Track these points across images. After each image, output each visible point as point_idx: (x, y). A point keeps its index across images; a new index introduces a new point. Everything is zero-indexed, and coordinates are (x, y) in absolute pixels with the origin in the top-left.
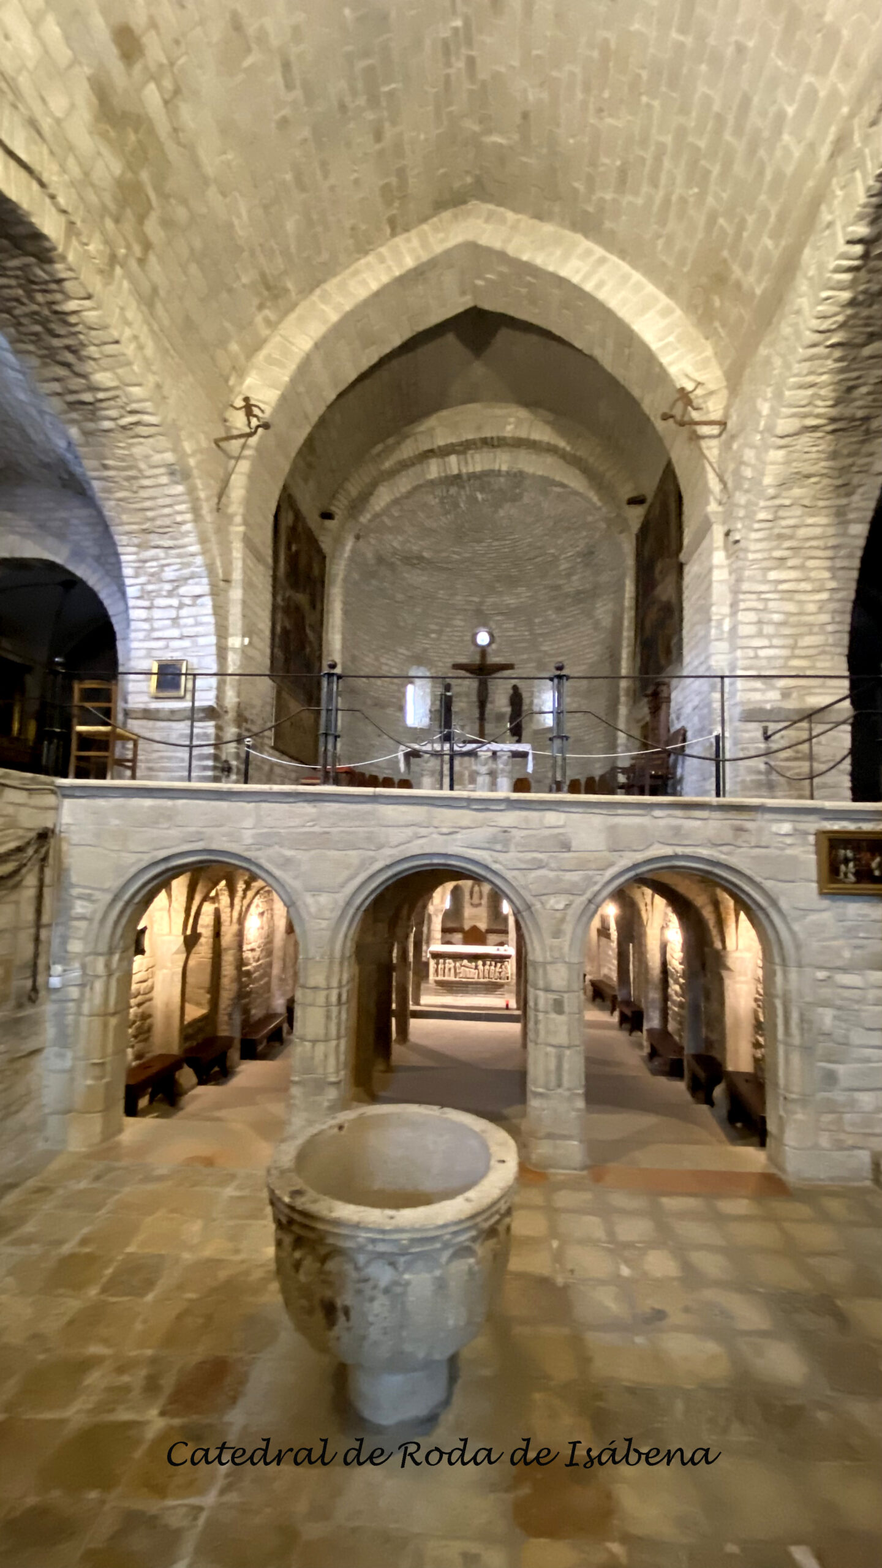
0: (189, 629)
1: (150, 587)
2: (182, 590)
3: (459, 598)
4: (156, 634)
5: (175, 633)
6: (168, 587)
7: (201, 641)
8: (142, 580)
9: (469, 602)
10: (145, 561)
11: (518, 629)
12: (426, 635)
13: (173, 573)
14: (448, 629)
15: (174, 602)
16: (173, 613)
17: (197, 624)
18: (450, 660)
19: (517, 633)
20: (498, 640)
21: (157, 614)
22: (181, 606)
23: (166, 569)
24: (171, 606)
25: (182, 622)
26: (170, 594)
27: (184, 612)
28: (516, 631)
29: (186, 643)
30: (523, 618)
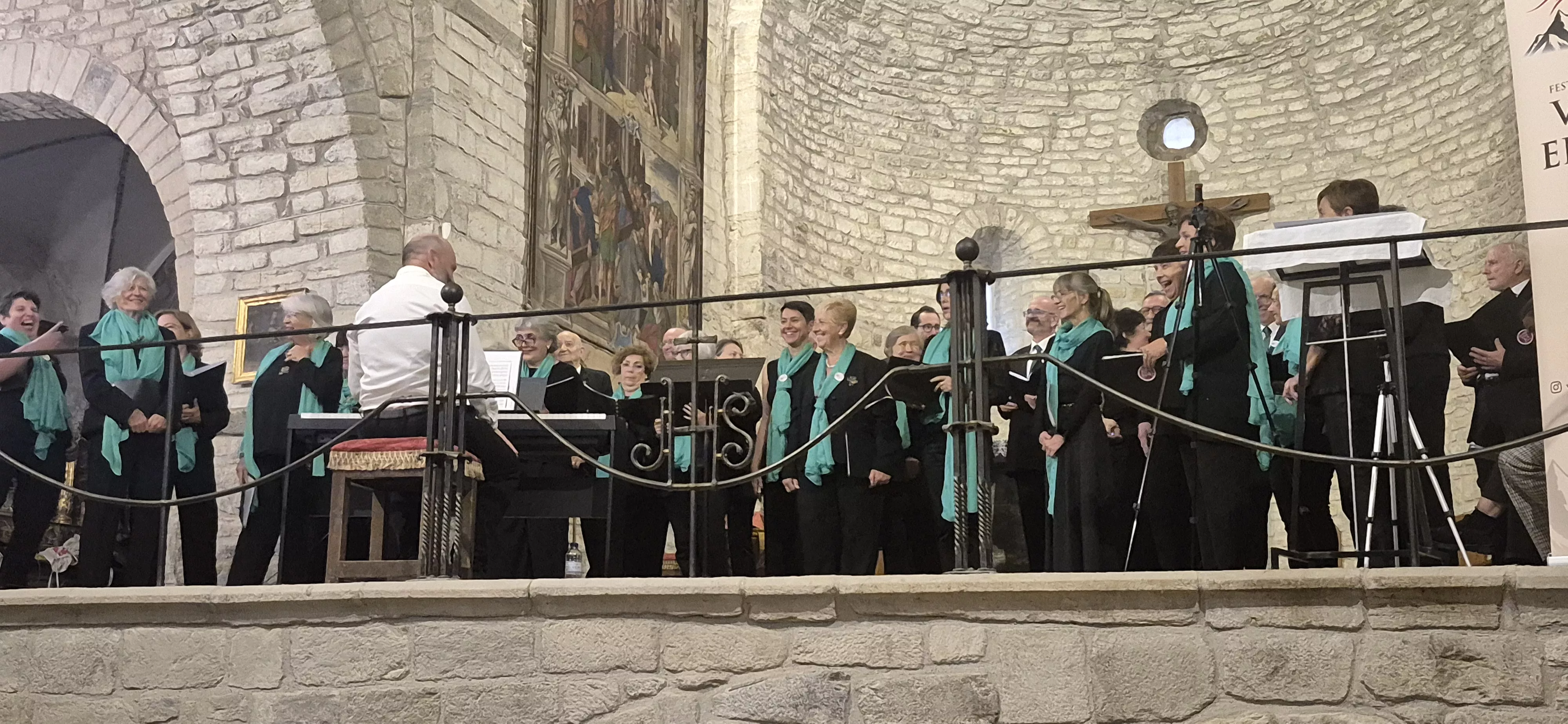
0: (313, 218)
1: (225, 135)
2: (293, 133)
3: (1091, 35)
4: (244, 238)
5: (285, 230)
6: (264, 128)
7: (337, 243)
8: (213, 117)
9: (1121, 43)
10: (215, 77)
11: (1274, 97)
12: (1012, 142)
13: (273, 95)
14: (1072, 122)
15: (279, 161)
16: (276, 187)
17: (327, 205)
18: (1086, 201)
19: (1272, 110)
20: (1217, 134)
21: (246, 191)
22: (292, 167)
23: (257, 87)
24: (272, 171)
25: (298, 203)
26: (268, 144)
27: (299, 181)
28: (1265, 102)
29: (308, 251)
30: (1284, 67)
